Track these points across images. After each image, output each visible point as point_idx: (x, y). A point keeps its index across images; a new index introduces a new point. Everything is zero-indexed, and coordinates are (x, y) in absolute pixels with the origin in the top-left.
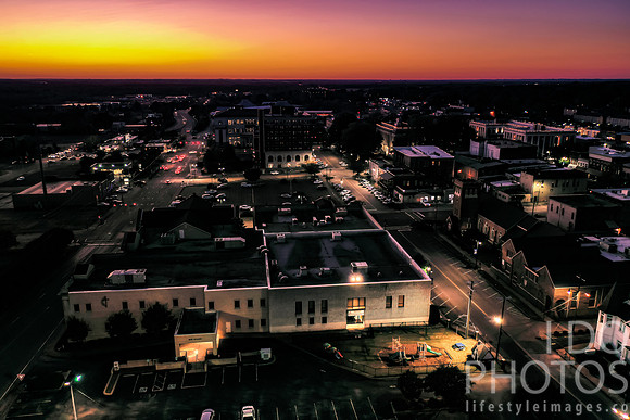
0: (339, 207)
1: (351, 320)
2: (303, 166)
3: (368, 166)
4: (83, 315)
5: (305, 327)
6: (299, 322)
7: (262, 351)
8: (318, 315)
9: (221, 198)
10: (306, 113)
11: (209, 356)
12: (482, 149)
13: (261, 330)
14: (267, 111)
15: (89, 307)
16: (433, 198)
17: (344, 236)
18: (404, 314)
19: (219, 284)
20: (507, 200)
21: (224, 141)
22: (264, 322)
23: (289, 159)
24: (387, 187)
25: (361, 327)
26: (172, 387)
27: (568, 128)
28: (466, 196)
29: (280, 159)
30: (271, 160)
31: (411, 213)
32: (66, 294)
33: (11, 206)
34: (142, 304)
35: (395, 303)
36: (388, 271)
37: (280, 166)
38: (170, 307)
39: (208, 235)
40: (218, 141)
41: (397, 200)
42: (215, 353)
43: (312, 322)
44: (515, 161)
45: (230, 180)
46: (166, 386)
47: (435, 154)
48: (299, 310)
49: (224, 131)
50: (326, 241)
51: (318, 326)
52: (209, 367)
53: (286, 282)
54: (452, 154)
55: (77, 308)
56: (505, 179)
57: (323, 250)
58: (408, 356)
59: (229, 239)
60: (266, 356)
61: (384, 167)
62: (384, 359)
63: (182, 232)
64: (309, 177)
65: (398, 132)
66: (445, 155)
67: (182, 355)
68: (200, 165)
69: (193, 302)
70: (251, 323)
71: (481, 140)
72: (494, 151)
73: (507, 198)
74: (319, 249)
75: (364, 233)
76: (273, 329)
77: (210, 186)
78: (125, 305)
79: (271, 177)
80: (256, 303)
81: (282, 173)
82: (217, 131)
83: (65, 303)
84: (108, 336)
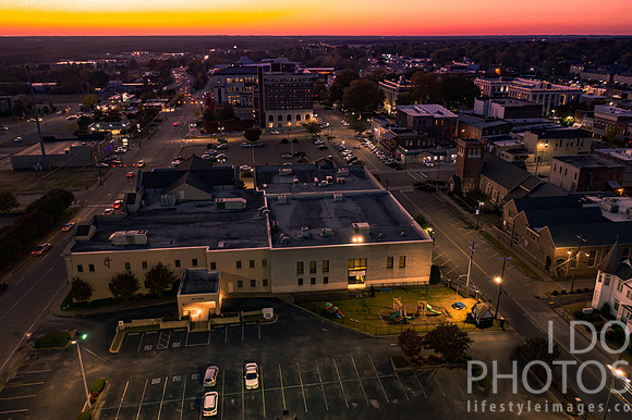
0: (341, 168)
1: (352, 280)
2: (304, 125)
3: (370, 126)
4: (86, 276)
5: (307, 287)
6: (301, 282)
7: (264, 310)
8: (320, 275)
9: (221, 158)
10: (306, 71)
11: (212, 315)
12: (487, 107)
13: (263, 290)
14: (267, 68)
15: (92, 268)
16: (436, 158)
17: (345, 197)
18: (406, 274)
19: (221, 245)
20: (510, 160)
21: (223, 100)
22: (265, 283)
23: (289, 119)
24: (390, 147)
25: (362, 286)
26: (176, 345)
27: (575, 86)
28: (469, 156)
29: (280, 118)
30: (271, 119)
31: (413, 173)
32: (69, 255)
33: (10, 167)
34: (145, 264)
35: (396, 264)
36: (390, 230)
37: (280, 126)
38: (173, 267)
39: (210, 196)
40: (217, 100)
41: (399, 160)
42: (218, 313)
43: (313, 281)
44: (519, 120)
45: (229, 140)
46: (171, 344)
47: (439, 112)
48: (301, 270)
49: (223, 90)
50: (326, 201)
51: (320, 287)
52: (212, 326)
53: (288, 243)
54: (455, 113)
55: (80, 268)
56: (510, 138)
57: (324, 210)
58: (408, 315)
59: (230, 200)
60: (268, 315)
61: (387, 127)
62: (384, 318)
63: (182, 193)
64: (310, 136)
65: (401, 90)
66: (449, 114)
67: (185, 314)
68: (199, 124)
69: (195, 262)
70: (253, 283)
71: (485, 98)
72: (498, 110)
73: (511, 158)
74: (320, 210)
75: (366, 194)
76: (275, 290)
77: (210, 146)
78: (128, 266)
79: (271, 137)
80: (258, 263)
81: (282, 132)
82: (216, 90)
83: (68, 264)
84: (112, 296)
